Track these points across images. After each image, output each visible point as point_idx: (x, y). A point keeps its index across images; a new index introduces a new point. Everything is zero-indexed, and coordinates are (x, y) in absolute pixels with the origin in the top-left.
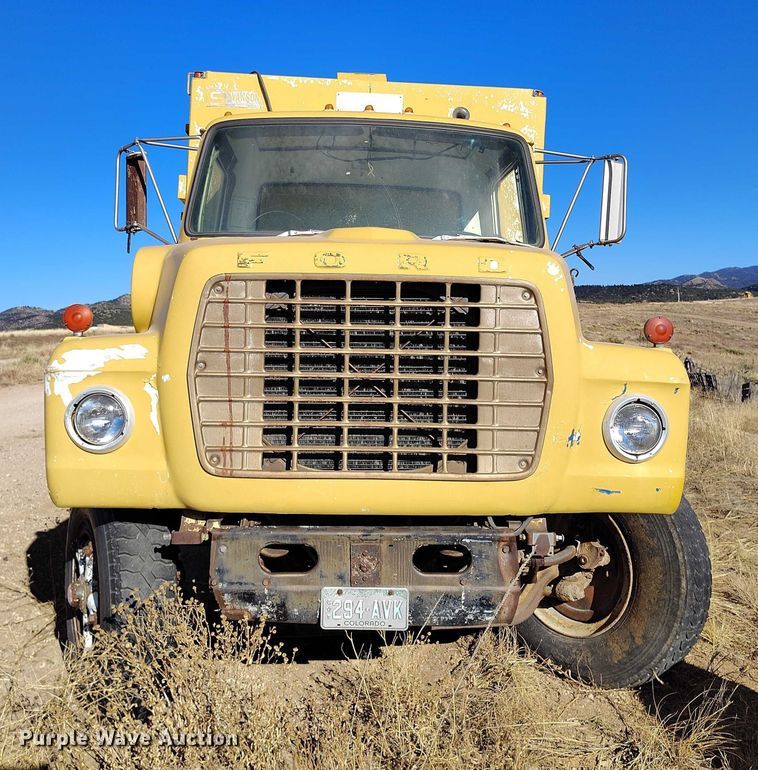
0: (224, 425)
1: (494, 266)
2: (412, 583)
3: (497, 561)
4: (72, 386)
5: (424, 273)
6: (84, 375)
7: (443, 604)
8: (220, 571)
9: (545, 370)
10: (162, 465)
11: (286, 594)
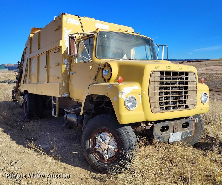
0: (154, 102)
1: (190, 69)
2: (182, 131)
3: (192, 125)
4: (125, 96)
5: (181, 70)
6: (128, 93)
7: (186, 134)
8: (155, 133)
9: (196, 88)
10: (142, 112)
11: (165, 136)
